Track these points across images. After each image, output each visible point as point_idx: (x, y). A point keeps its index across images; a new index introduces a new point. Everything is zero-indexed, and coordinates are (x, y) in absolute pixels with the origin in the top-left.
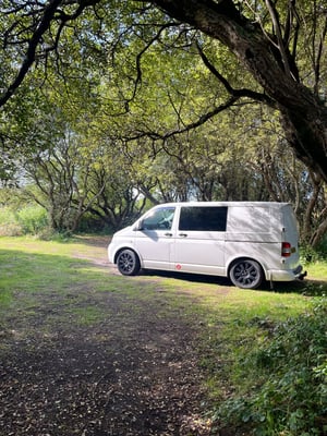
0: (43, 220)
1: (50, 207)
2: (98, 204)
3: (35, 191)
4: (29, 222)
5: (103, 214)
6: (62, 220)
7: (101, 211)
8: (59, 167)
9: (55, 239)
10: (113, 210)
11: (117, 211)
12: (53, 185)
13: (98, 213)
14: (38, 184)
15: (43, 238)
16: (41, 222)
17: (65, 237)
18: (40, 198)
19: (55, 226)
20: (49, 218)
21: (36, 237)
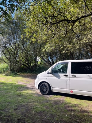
0: (7, 68)
1: (9, 63)
2: (26, 63)
3: (4, 58)
4: (2, 69)
5: (27, 66)
6: (13, 68)
7: (26, 65)
8: (13, 50)
9: (11, 75)
10: (30, 64)
11: (32, 65)
12: (11, 56)
13: (25, 66)
14: (5, 56)
15: (7, 75)
16: (6, 69)
17: (14, 74)
18: (6, 61)
19: (11, 70)
20: (9, 68)
21: (4, 75)
